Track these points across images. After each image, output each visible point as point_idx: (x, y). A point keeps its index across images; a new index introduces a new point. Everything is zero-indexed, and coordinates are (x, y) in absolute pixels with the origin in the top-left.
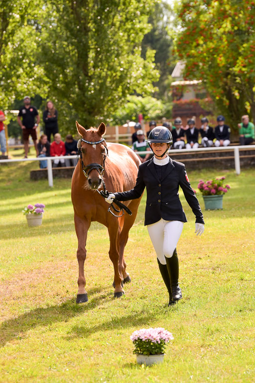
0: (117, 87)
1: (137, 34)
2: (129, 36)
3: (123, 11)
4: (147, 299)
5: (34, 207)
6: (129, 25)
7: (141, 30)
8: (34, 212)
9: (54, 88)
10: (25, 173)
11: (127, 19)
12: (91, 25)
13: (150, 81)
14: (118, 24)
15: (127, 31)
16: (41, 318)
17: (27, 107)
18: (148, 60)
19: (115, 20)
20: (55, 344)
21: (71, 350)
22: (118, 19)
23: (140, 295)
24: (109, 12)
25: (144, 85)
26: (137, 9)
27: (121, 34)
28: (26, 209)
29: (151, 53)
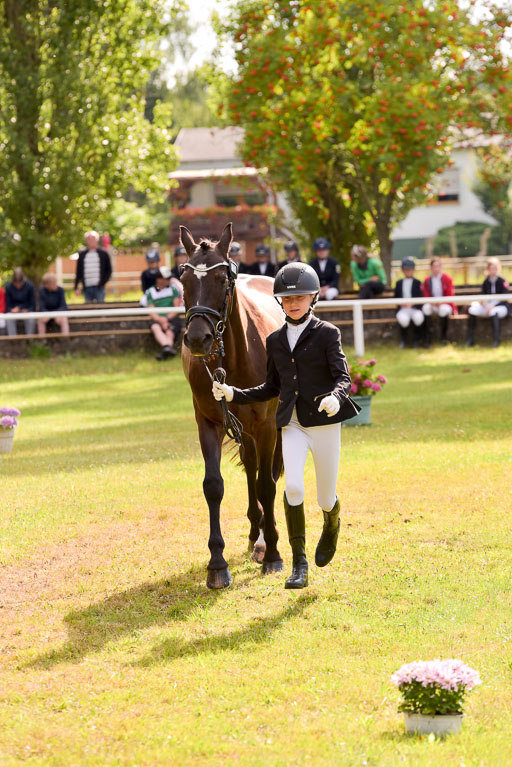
0: (97, 177)
1: (136, 70)
2: (121, 76)
3: (112, 22)
6: (121, 54)
7: (145, 62)
11: (119, 41)
12: (44, 52)
13: (161, 166)
14: (97, 49)
15: (117, 64)
18: (160, 123)
19: (93, 41)
22: (99, 39)
24: (84, 25)
25: (150, 175)
26: (140, 21)
27: (105, 69)
29: (164, 109)
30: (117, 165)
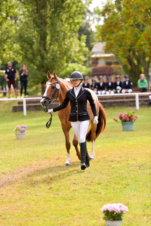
0: (64, 57)
1: (75, 25)
2: (71, 27)
3: (68, 11)
4: (102, 185)
5: (20, 128)
6: (71, 21)
7: (78, 23)
8: (21, 130)
9: (25, 57)
10: (9, 108)
11: (70, 17)
12: (48, 20)
13: (82, 54)
14: (64, 20)
15: (70, 24)
16: (37, 195)
17: (10, 68)
18: (82, 41)
19: (63, 17)
20: (50, 212)
21: (61, 216)
22: (64, 16)
23: (97, 182)
24: (60, 12)
25: (79, 56)
26: (76, 11)
27: (66, 25)
28: (15, 129)
29: (84, 37)
30: (69, 53)
